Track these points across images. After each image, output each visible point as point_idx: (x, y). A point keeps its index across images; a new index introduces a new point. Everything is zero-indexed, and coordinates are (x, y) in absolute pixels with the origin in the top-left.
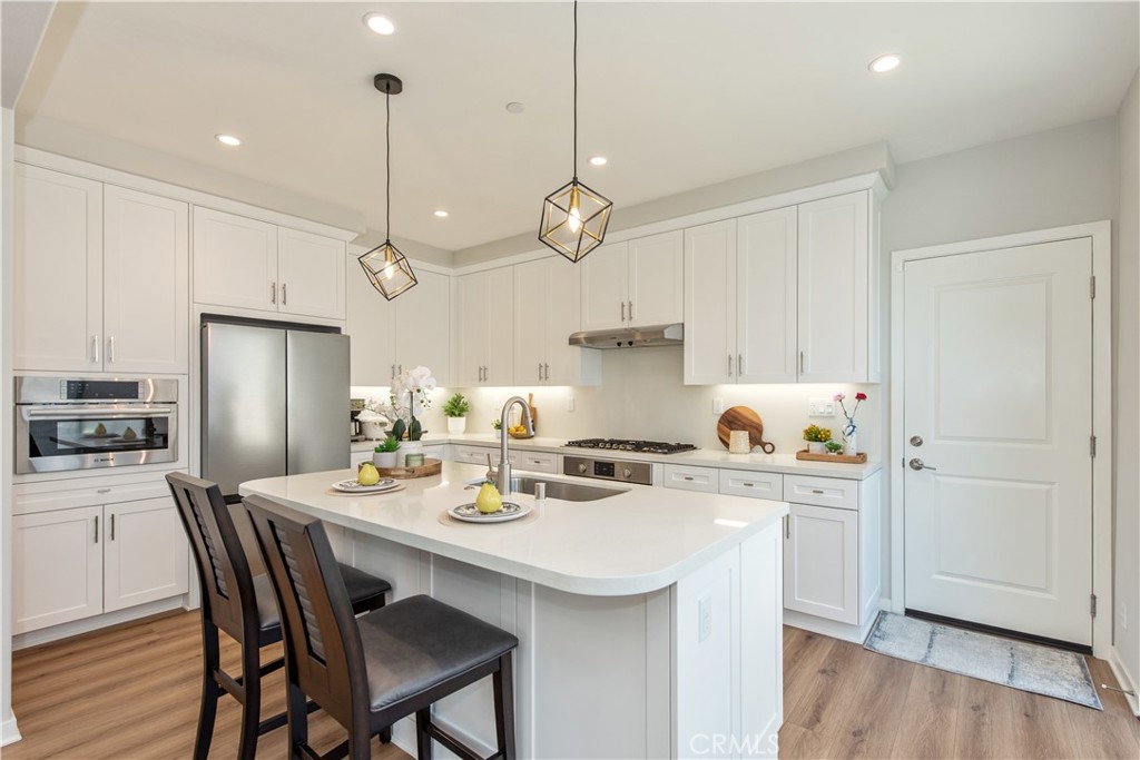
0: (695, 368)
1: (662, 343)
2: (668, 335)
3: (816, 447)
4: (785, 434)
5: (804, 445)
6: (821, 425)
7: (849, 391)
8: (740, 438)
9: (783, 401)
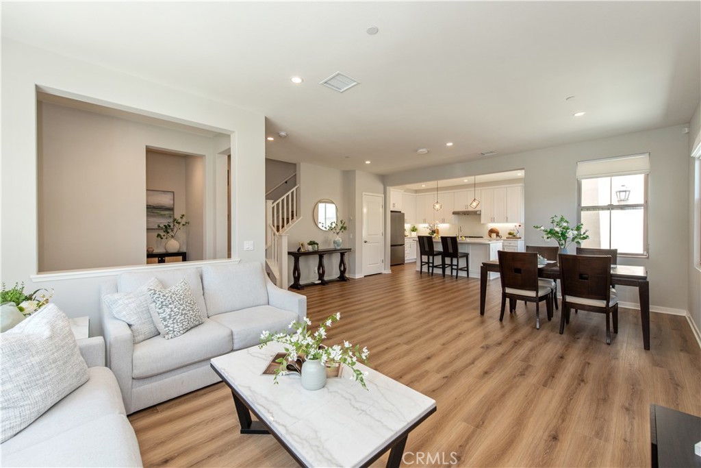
0: (483, 220)
1: (475, 215)
2: (478, 213)
3: (510, 236)
4: (504, 234)
5: (508, 236)
6: (512, 232)
7: (517, 224)
8: (494, 235)
9: (503, 227)
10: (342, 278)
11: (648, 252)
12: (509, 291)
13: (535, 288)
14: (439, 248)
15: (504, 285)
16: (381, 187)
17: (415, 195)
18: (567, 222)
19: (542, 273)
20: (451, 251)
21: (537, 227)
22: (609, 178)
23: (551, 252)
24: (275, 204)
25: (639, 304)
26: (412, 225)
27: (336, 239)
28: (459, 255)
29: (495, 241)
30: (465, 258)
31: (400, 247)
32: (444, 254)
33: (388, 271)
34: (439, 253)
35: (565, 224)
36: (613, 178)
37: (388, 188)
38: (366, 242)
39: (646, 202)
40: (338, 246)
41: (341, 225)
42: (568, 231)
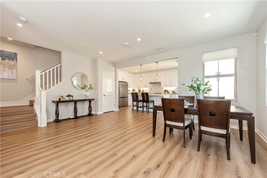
0: (162, 86)
1: (159, 83)
3: (173, 93)
4: (170, 92)
6: (174, 91)
7: (176, 88)
8: (166, 93)
9: (170, 89)
10: (90, 115)
11: (237, 98)
12: (168, 122)
13: (183, 121)
14: (140, 98)
15: (165, 119)
16: (114, 68)
17: (134, 75)
18: (200, 81)
19: (186, 111)
20: (146, 99)
21: (184, 85)
22: (218, 61)
23: (191, 99)
24: (43, 73)
25: (238, 126)
26: (133, 88)
27: (86, 94)
28: (149, 101)
29: (167, 95)
30: (153, 103)
31: (126, 98)
32: (143, 101)
33: (117, 110)
34: (141, 101)
35: (199, 82)
36: (219, 61)
37: (117, 69)
38: (104, 95)
39: (236, 73)
40: (87, 97)
41: (90, 86)
42: (201, 86)
